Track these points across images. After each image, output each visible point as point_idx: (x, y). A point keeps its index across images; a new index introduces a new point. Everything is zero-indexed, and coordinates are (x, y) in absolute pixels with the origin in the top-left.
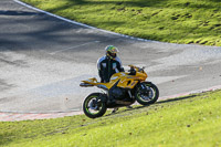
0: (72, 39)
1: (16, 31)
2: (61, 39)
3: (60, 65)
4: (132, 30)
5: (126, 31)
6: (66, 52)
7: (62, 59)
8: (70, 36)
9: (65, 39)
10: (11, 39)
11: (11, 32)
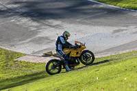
0: (90, 11)
1: (55, 7)
2: (83, 11)
3: (82, 27)
4: (127, 5)
5: (123, 5)
6: (86, 19)
7: (84, 23)
8: (86, 9)
9: (86, 11)
10: (52, 12)
11: (52, 7)
